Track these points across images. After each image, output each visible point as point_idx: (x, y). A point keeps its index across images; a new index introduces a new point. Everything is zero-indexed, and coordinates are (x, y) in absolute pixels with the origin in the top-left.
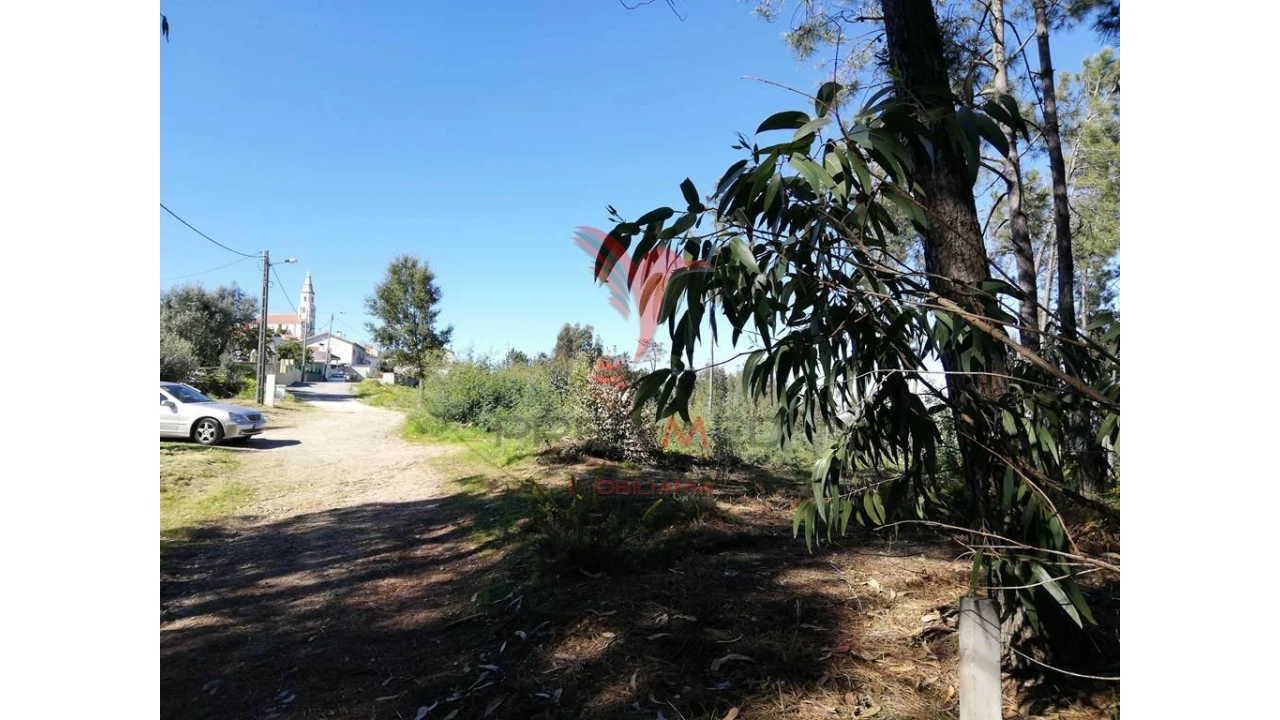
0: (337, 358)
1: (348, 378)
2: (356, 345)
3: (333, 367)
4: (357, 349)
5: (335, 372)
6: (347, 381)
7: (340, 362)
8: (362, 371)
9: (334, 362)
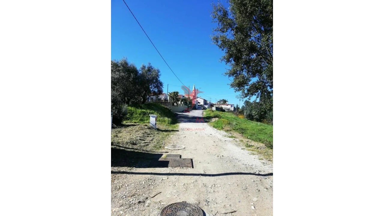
0: (200, 103)
1: (202, 108)
2: (204, 100)
3: (199, 105)
4: (205, 101)
5: (199, 107)
6: (202, 109)
7: (200, 104)
8: (206, 106)
9: (199, 104)
